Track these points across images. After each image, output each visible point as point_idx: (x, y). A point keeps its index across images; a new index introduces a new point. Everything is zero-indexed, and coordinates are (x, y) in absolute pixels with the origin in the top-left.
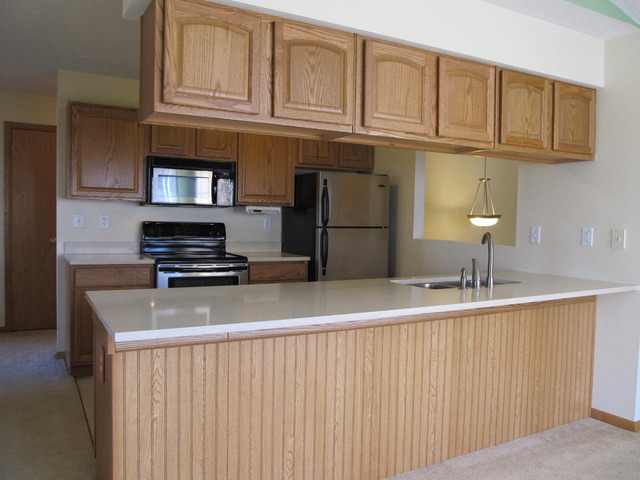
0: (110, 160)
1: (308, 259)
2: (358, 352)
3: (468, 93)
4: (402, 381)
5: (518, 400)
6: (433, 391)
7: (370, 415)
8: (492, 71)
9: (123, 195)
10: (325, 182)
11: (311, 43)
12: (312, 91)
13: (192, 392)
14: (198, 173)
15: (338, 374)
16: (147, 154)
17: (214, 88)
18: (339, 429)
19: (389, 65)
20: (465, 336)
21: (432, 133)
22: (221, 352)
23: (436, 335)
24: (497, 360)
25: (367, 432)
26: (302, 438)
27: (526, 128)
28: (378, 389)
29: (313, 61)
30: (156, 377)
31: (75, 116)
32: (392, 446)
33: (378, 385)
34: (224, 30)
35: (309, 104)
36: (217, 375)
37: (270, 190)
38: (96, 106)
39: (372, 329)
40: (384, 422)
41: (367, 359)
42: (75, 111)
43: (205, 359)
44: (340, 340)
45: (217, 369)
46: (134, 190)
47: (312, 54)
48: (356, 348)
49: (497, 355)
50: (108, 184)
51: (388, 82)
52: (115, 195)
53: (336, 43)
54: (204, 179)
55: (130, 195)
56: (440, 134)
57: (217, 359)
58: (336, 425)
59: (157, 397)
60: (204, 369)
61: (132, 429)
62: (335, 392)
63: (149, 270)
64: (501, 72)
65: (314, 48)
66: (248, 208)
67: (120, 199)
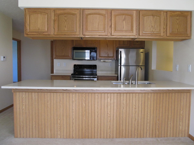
2: (80, 100)
3: (124, 20)
4: (96, 110)
5: (148, 124)
6: (109, 115)
7: (84, 119)
8: (135, 12)
11: (65, 14)
12: (65, 27)
13: (32, 104)
14: (86, 51)
15: (73, 105)
16: (72, 47)
17: (38, 29)
18: (74, 121)
19: (92, 16)
20: (122, 99)
21: (109, 35)
22: (39, 95)
23: (109, 98)
24: (137, 109)
25: (84, 123)
26: (62, 121)
27: (152, 29)
28: (88, 112)
29: (66, 18)
30: (23, 99)
32: (93, 130)
33: (87, 110)
34: (40, 15)
35: (65, 30)
36: (38, 100)
37: (108, 55)
39: (84, 94)
40: (90, 122)
41: (83, 102)
43: (35, 96)
44: (73, 96)
45: (38, 99)
47: (66, 16)
48: (79, 99)
49: (137, 107)
51: (91, 21)
53: (73, 12)
54: (87, 52)
56: (112, 35)
57: (38, 97)
58: (73, 119)
59: (24, 104)
60: (35, 98)
61: (18, 110)
62: (73, 110)
64: (139, 11)
65: (66, 15)
66: (101, 60)
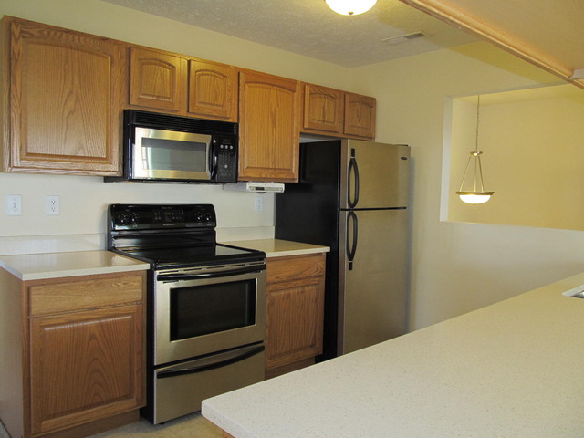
0: (71, 113)
1: (328, 249)
9: (91, 166)
10: (353, 151)
16: (124, 107)
31: (17, 41)
38: (50, 28)
42: (17, 32)
46: (107, 159)
50: (69, 150)
52: (80, 166)
55: (100, 167)
63: (140, 278)
66: (248, 185)
67: (86, 173)
